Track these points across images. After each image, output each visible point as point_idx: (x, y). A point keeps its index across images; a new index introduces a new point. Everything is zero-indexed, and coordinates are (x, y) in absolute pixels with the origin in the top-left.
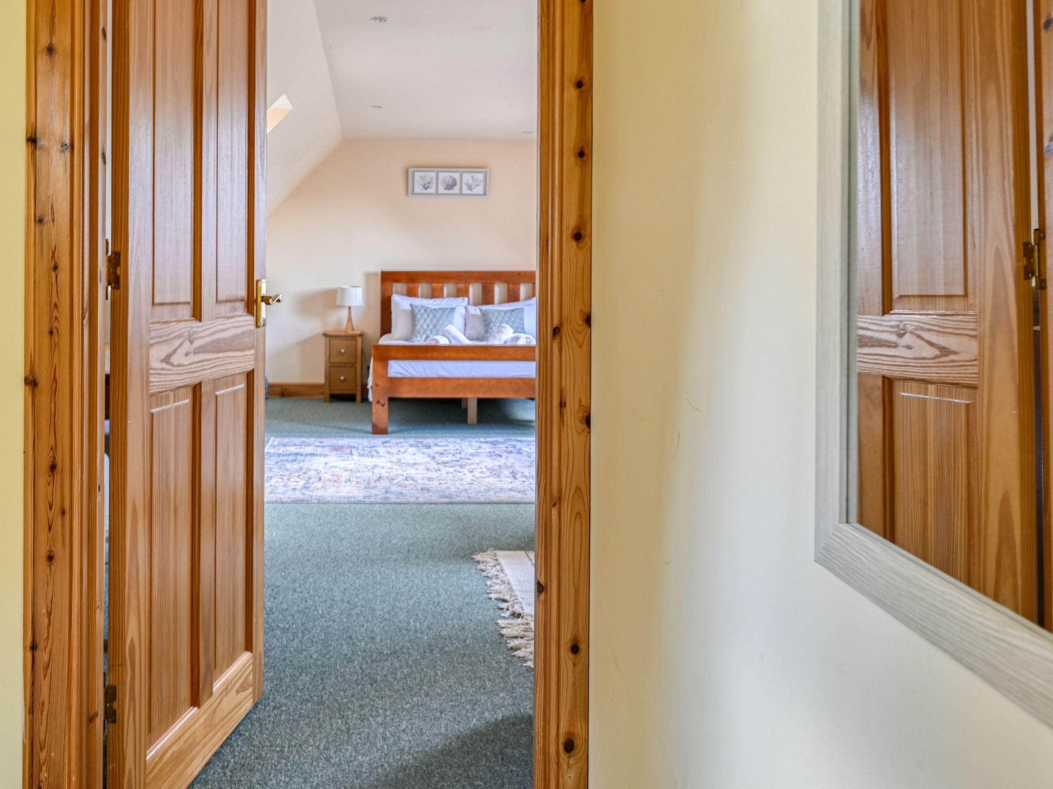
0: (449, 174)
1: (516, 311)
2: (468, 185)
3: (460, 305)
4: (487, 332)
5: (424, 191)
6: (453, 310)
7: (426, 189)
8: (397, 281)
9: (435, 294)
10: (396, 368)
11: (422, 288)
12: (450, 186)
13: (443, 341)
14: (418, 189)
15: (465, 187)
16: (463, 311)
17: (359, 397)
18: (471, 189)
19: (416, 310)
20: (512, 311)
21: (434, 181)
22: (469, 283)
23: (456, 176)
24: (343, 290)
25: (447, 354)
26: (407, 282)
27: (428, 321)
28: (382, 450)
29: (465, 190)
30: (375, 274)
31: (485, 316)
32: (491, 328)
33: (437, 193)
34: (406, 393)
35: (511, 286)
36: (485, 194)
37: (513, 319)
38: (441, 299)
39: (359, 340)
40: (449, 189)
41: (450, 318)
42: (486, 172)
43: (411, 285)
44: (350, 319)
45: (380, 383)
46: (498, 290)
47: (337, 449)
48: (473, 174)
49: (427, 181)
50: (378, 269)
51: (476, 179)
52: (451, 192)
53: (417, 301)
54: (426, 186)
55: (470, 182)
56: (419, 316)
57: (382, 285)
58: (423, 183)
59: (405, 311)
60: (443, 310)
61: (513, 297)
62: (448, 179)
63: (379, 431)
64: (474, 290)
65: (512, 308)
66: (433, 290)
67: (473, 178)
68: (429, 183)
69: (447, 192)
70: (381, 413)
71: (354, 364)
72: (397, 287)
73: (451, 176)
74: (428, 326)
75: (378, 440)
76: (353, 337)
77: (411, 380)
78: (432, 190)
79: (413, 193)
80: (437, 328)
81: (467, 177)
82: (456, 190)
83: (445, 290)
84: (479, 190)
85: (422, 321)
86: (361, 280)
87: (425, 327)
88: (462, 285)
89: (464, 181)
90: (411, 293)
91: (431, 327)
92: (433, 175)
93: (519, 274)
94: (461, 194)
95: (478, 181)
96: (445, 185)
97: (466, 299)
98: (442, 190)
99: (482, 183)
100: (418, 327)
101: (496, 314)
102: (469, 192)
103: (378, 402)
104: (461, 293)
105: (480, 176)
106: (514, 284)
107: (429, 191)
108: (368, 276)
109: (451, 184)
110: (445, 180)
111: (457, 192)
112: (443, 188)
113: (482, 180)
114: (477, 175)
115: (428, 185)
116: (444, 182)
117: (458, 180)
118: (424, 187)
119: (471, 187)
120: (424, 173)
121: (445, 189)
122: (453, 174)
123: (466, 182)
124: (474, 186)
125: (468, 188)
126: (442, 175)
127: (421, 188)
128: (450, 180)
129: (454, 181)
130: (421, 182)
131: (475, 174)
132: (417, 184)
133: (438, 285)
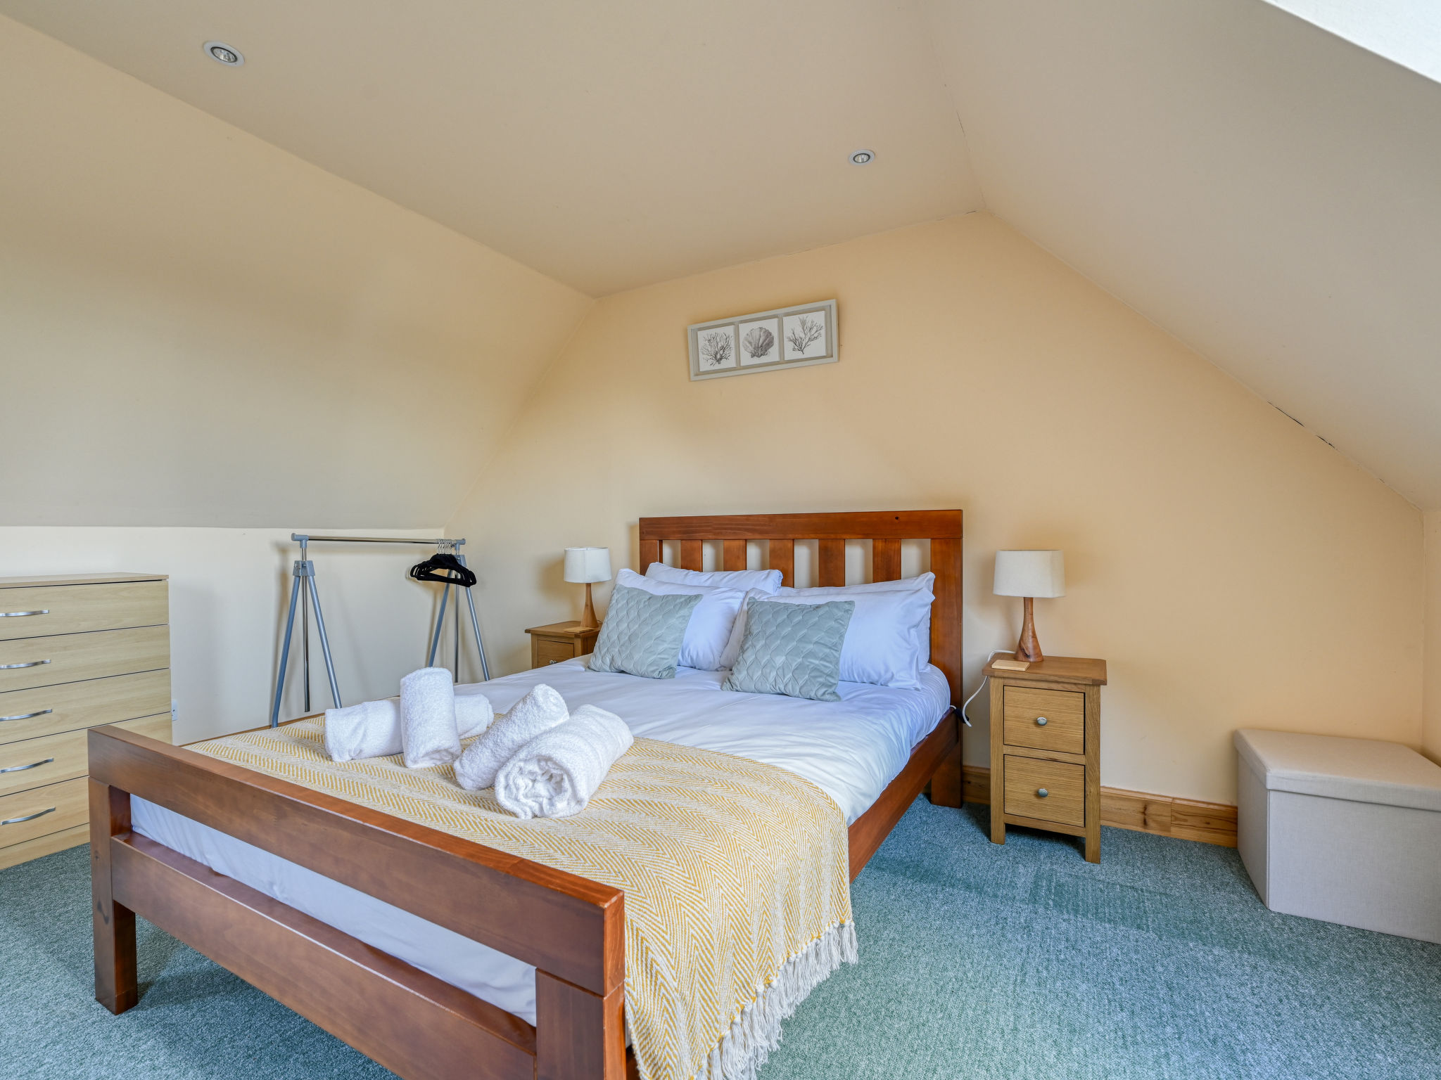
0: (756, 325)
2: (795, 341)
5: (717, 367)
7: (719, 361)
12: (761, 349)
14: (706, 364)
15: (789, 346)
18: (801, 349)
21: (732, 344)
23: (772, 326)
26: (680, 540)
29: (790, 354)
32: (746, 651)
33: (739, 367)
36: (832, 356)
40: (759, 356)
42: (830, 306)
43: (688, 544)
44: (589, 605)
46: (856, 556)
48: (801, 316)
49: (720, 345)
51: (809, 325)
52: (764, 359)
54: (718, 357)
55: (799, 333)
58: (712, 351)
62: (756, 334)
64: (804, 556)
66: (729, 554)
67: (803, 323)
68: (723, 348)
69: (756, 361)
73: (761, 329)
78: (729, 363)
79: (699, 372)
80: (634, 643)
81: (792, 325)
82: (773, 355)
83: (751, 552)
84: (817, 348)
89: (787, 333)
92: (729, 330)
94: (783, 362)
95: (815, 329)
96: (751, 348)
97: (774, 573)
98: (746, 359)
99: (823, 332)
102: (799, 355)
105: (819, 318)
106: (893, 540)
107: (725, 364)
109: (764, 341)
110: (750, 339)
111: (777, 359)
112: (749, 355)
113: (823, 325)
114: (810, 317)
115: (721, 352)
116: (750, 343)
117: (775, 334)
118: (716, 357)
119: (801, 344)
120: (713, 331)
121: (752, 357)
122: (765, 324)
123: (790, 335)
124: (807, 339)
125: (796, 347)
126: (745, 329)
127: (710, 361)
128: (760, 337)
129: (767, 337)
130: (710, 350)
131: (807, 314)
132: (703, 354)
133: (739, 545)
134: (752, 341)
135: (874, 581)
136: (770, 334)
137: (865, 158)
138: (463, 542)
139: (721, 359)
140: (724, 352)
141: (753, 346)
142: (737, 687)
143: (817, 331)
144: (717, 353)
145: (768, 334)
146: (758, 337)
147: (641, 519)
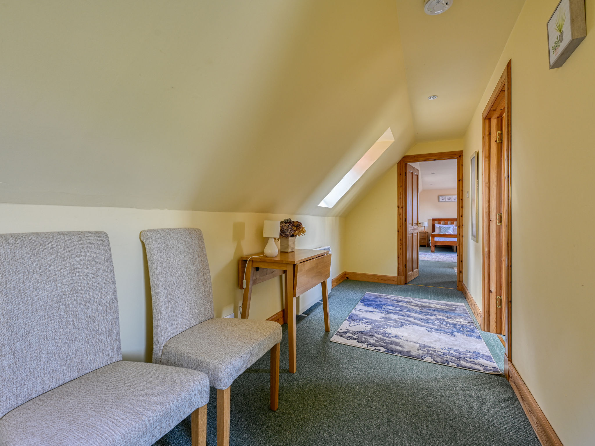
3: (452, 226)
6: (450, 227)
8: (436, 221)
9: (445, 224)
10: (436, 239)
11: (442, 222)
12: (449, 199)
13: (447, 234)
14: (441, 200)
16: (453, 228)
17: (427, 246)
18: (455, 200)
19: (441, 227)
22: (454, 221)
23: (451, 197)
24: (423, 223)
25: (448, 236)
26: (438, 221)
27: (444, 230)
28: (433, 255)
29: (453, 200)
30: (430, 219)
33: (446, 201)
34: (438, 244)
38: (447, 225)
39: (427, 234)
41: (449, 229)
43: (440, 222)
44: (424, 229)
45: (433, 242)
47: (424, 254)
49: (443, 199)
50: (431, 218)
52: (449, 201)
53: (441, 225)
55: (454, 198)
56: (441, 229)
57: (432, 222)
59: (438, 227)
60: (448, 227)
63: (432, 252)
64: (456, 222)
70: (433, 248)
71: (425, 239)
72: (436, 222)
75: (432, 253)
76: (426, 233)
77: (440, 241)
78: (445, 200)
80: (446, 231)
82: (451, 200)
86: (427, 221)
88: (452, 222)
89: (453, 198)
90: (440, 223)
92: (445, 197)
94: (452, 201)
97: (454, 225)
98: (447, 200)
100: (441, 231)
103: (432, 246)
104: (452, 224)
107: (444, 201)
108: (429, 220)
120: (443, 197)
122: (450, 197)
126: (447, 197)
133: (447, 222)
145: (450, 198)
147: (432, 219)
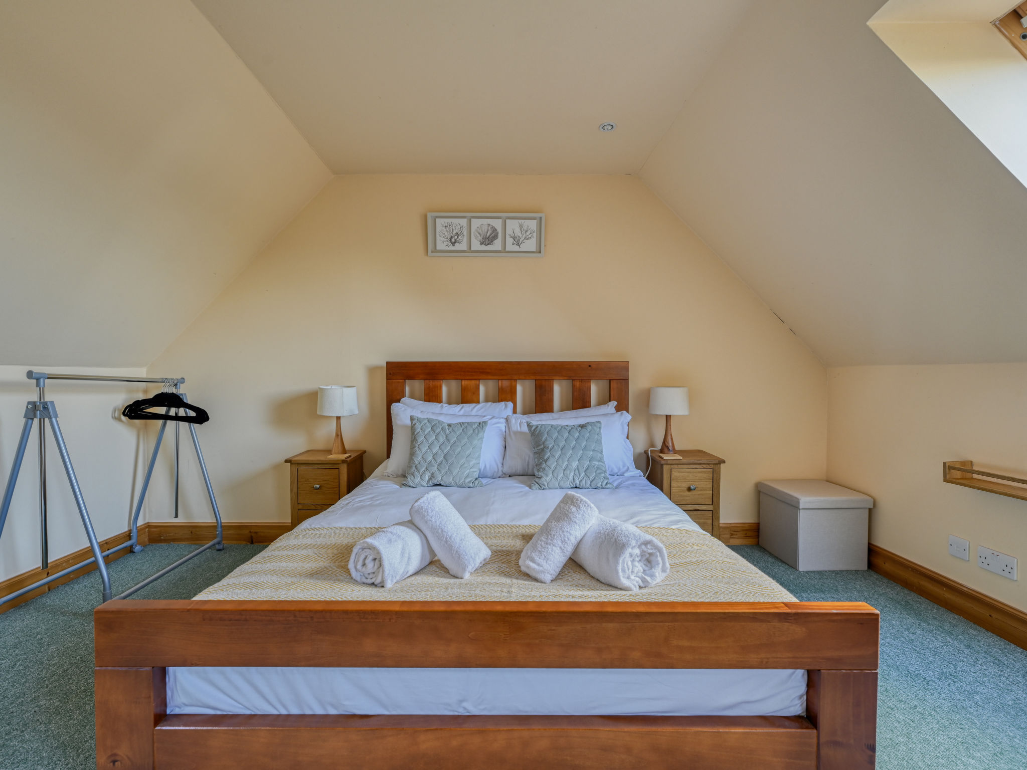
0: (486, 222)
1: (589, 428)
2: (514, 238)
3: (500, 415)
4: (538, 465)
5: (451, 248)
6: (482, 425)
7: (453, 244)
8: (411, 378)
9: (467, 397)
11: (451, 388)
12: (488, 239)
14: (442, 245)
15: (509, 241)
16: (503, 426)
18: (518, 244)
19: (418, 427)
20: (582, 426)
21: (465, 232)
22: (516, 380)
23: (497, 224)
26: (425, 379)
27: (436, 449)
29: (510, 246)
30: (380, 368)
31: (536, 436)
32: (546, 461)
33: (470, 250)
35: (577, 384)
36: (540, 252)
37: (584, 444)
38: (474, 404)
39: (344, 468)
40: (486, 245)
41: (475, 442)
42: (541, 218)
43: (431, 383)
44: (339, 435)
46: (558, 390)
48: (520, 221)
49: (455, 232)
50: (381, 361)
51: (525, 228)
52: (489, 248)
53: (435, 408)
54: (453, 240)
55: (518, 233)
57: (387, 383)
58: (448, 235)
60: (467, 426)
61: (580, 401)
62: (485, 228)
64: (523, 390)
65: (582, 421)
66: (464, 390)
67: (521, 226)
68: (457, 234)
69: (484, 248)
73: (489, 225)
74: (435, 457)
76: (334, 465)
78: (463, 246)
79: (435, 250)
80: (450, 461)
81: (513, 226)
82: (497, 245)
83: (482, 389)
84: (530, 245)
85: (425, 448)
86: (360, 378)
87: (430, 458)
88: (506, 383)
89: (509, 231)
90: (432, 396)
91: (440, 458)
92: (464, 222)
93: (589, 365)
94: (504, 251)
95: (528, 233)
96: (480, 238)
97: (510, 404)
98: (476, 245)
99: (535, 234)
100: (418, 459)
101: (555, 435)
102: (516, 248)
104: (505, 395)
105: (533, 225)
106: (581, 381)
107: (458, 247)
108: (372, 371)
109: (490, 236)
110: (480, 231)
111: (500, 248)
112: (479, 243)
113: (535, 229)
114: (527, 223)
115: (456, 237)
116: (480, 234)
117: (500, 230)
118: (451, 240)
119: (518, 241)
120: (450, 221)
121: (481, 244)
122: (492, 222)
123: (511, 233)
124: (523, 238)
125: (515, 243)
126: (476, 223)
127: (446, 243)
128: (488, 231)
129: (493, 232)
130: (446, 234)
131: (525, 220)
132: (440, 236)
133: (472, 383)
134: (481, 233)
135: (574, 409)
136: (496, 230)
137: (610, 127)
138: (183, 380)
139: (455, 242)
140: (458, 237)
141: (482, 236)
142: (545, 486)
143: (530, 234)
144: (452, 237)
145: (494, 230)
146: (486, 230)
147: (387, 363)
